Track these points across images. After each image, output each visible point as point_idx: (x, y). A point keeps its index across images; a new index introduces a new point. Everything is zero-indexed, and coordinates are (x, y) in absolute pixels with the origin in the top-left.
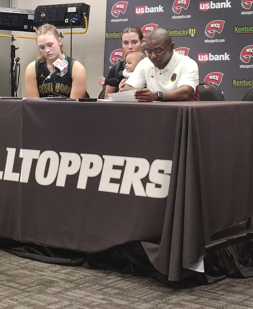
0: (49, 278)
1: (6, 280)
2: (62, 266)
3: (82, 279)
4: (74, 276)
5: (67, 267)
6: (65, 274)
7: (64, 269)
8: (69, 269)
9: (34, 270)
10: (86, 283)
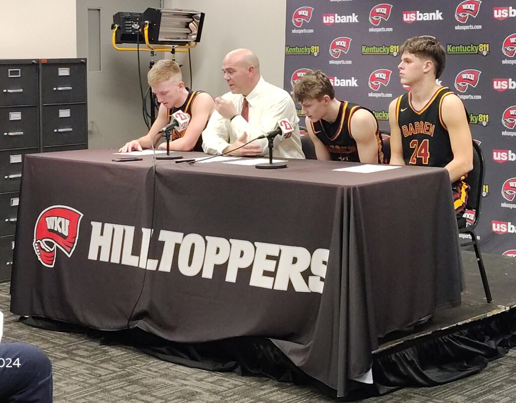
0: (192, 388)
1: (140, 391)
2: (209, 373)
3: (230, 389)
4: (222, 386)
5: (215, 374)
6: (212, 383)
7: (212, 376)
8: (217, 376)
9: (176, 377)
10: (234, 394)
